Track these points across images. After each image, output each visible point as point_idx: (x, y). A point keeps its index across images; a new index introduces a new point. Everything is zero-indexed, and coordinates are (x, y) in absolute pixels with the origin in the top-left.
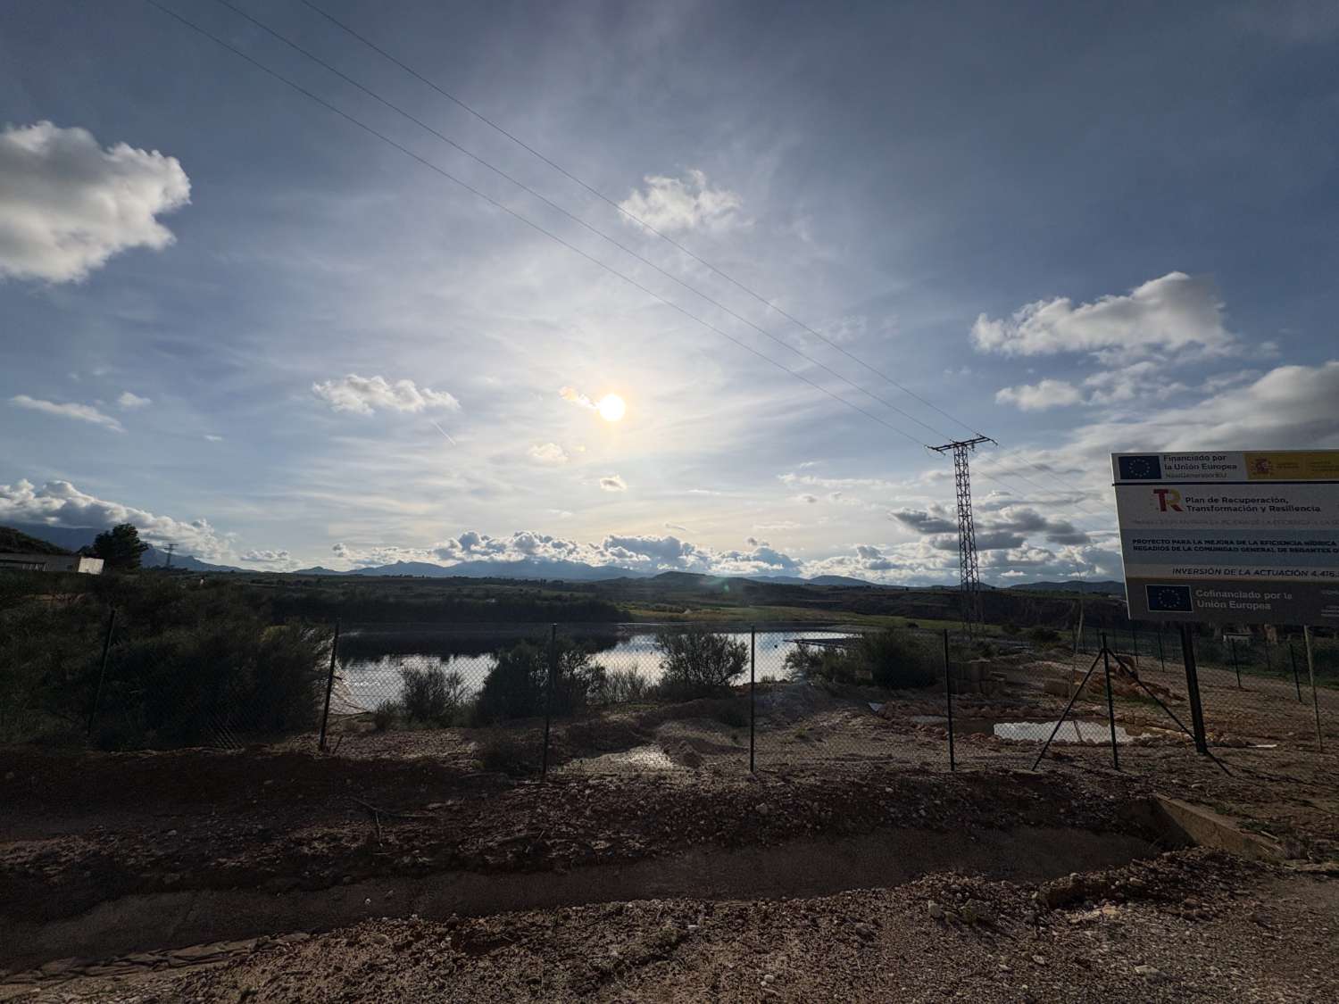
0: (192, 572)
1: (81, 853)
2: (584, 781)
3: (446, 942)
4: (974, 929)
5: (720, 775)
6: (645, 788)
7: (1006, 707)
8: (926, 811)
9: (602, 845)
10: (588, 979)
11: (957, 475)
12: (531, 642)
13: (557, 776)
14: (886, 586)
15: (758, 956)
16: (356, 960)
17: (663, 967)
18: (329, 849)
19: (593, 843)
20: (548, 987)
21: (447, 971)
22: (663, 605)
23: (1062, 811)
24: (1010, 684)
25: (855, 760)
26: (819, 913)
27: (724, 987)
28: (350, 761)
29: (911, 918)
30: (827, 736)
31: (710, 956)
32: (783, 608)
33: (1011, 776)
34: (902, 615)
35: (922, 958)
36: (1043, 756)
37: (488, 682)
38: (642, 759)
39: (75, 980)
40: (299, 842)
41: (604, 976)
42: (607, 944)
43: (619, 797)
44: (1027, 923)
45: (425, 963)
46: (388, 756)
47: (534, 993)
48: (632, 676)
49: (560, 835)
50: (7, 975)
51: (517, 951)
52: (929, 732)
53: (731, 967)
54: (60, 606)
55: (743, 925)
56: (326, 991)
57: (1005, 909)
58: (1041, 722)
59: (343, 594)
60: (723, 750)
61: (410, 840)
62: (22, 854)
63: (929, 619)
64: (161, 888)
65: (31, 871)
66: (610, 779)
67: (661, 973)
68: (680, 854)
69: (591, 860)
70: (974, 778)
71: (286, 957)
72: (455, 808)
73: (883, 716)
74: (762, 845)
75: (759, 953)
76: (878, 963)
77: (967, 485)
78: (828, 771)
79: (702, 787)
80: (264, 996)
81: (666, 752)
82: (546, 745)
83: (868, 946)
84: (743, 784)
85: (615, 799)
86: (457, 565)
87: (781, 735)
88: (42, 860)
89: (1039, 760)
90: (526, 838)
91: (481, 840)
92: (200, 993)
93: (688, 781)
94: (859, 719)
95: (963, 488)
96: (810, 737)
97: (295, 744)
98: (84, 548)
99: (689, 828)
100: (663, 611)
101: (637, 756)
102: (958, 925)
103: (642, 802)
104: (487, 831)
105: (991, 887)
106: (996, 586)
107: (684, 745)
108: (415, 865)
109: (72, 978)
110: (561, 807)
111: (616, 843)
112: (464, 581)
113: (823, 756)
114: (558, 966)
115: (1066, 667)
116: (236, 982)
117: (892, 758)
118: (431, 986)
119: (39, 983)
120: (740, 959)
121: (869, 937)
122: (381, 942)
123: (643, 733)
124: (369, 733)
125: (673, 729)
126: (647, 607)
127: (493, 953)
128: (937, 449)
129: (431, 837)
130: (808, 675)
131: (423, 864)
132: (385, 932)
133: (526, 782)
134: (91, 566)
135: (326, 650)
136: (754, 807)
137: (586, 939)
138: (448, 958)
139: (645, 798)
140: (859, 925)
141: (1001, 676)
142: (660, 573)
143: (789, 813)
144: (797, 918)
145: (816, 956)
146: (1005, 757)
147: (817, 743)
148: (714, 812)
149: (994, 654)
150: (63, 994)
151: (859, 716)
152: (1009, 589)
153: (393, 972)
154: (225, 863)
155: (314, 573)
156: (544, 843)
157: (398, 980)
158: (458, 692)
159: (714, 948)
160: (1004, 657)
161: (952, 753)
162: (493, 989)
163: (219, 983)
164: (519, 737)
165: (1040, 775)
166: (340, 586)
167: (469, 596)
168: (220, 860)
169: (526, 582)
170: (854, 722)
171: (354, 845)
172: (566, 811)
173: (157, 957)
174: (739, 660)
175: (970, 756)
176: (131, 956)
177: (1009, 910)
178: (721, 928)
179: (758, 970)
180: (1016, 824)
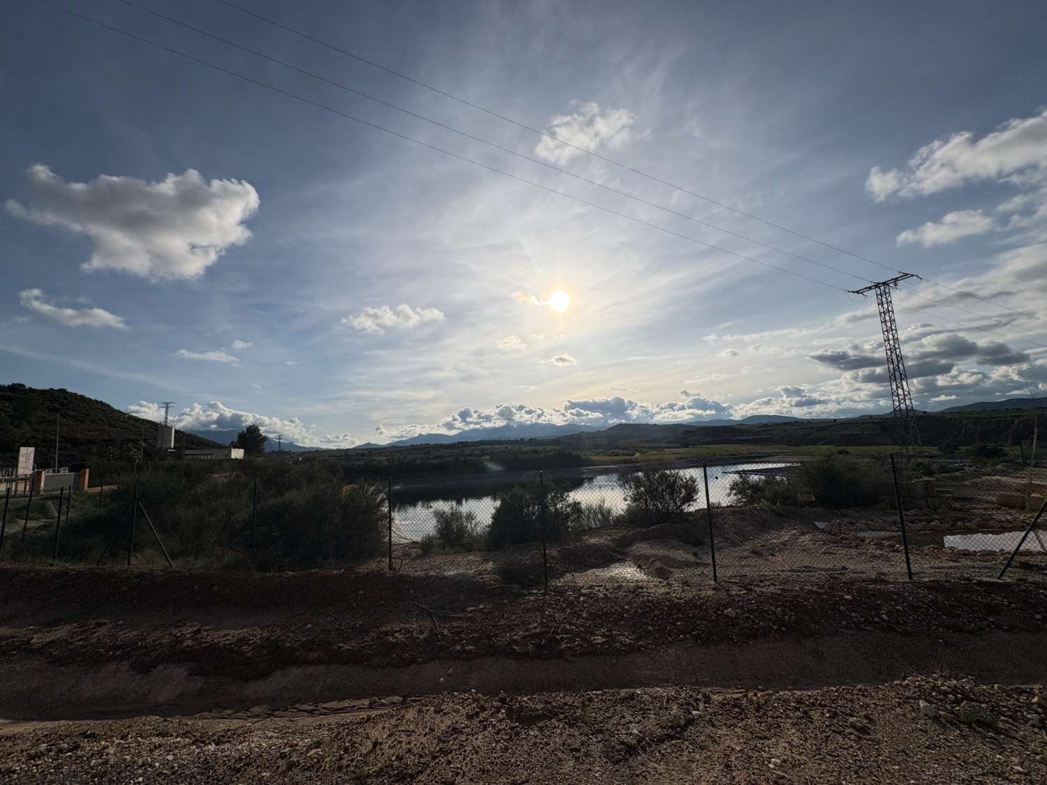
0: (294, 453)
1: (260, 639)
2: (578, 590)
3: (502, 713)
4: (975, 730)
5: (688, 586)
6: (627, 595)
7: (956, 521)
8: (887, 616)
9: (599, 640)
10: (618, 751)
11: (880, 313)
12: (523, 486)
13: (556, 587)
14: (813, 420)
15: (761, 742)
16: (444, 723)
17: (678, 745)
18: (405, 638)
19: (592, 638)
20: (587, 755)
21: (508, 737)
22: (616, 451)
23: (1038, 616)
24: (957, 499)
25: (810, 571)
26: (808, 706)
27: (736, 766)
28: (410, 577)
29: (904, 716)
30: (779, 551)
31: (718, 739)
32: (720, 446)
33: (975, 584)
34: (833, 444)
35: (924, 753)
36: (1008, 565)
37: (495, 517)
38: (621, 573)
39: (269, 719)
40: (386, 634)
41: (631, 750)
42: (627, 723)
43: (607, 603)
44: (1033, 726)
45: (491, 729)
46: (434, 574)
47: (577, 759)
48: (601, 507)
49: (566, 632)
50: (233, 713)
51: (557, 724)
52: (879, 545)
53: (739, 749)
54: (225, 481)
55: (741, 714)
56: (427, 746)
57: (1004, 712)
58: (997, 533)
59: (387, 460)
60: (688, 565)
61: (459, 633)
62: (229, 638)
63: (859, 445)
64: (308, 662)
65: (235, 649)
66: (597, 588)
67: (678, 750)
68: (663, 648)
69: (592, 651)
70: (935, 586)
71: (395, 718)
72: (486, 611)
73: (830, 533)
74: (734, 642)
75: (761, 739)
76: (879, 755)
77: (892, 321)
78: (786, 581)
79: (675, 595)
80: (387, 746)
81: (639, 567)
82: (545, 563)
83: (865, 739)
84: (710, 593)
85: (605, 605)
86: (460, 433)
87: (737, 552)
88: (241, 641)
89: (1005, 569)
90: (540, 634)
91: (508, 634)
92: (347, 741)
93: (662, 590)
94: (807, 536)
95: (889, 324)
96: (763, 552)
97: (372, 566)
98: (232, 442)
99: (668, 628)
100: (618, 456)
101: (616, 571)
102: (956, 725)
103: (627, 607)
104: (511, 628)
105: (984, 690)
106: (926, 410)
107: (654, 561)
108: (464, 651)
109: (268, 717)
110: (563, 610)
111: (611, 638)
112: (465, 444)
113: (780, 568)
114: (591, 739)
115: (1018, 481)
116: (367, 734)
117: (847, 569)
118: (498, 748)
119: (250, 720)
120: (745, 743)
121: (863, 730)
122: (457, 711)
123: (619, 552)
124: (418, 557)
125: (642, 548)
126: (604, 454)
127: (540, 724)
128: (857, 292)
129: (473, 631)
130: (752, 500)
131: (470, 650)
132: (458, 704)
133: (534, 591)
134: (237, 454)
135: (382, 501)
136: (722, 612)
137: (610, 718)
138: (507, 726)
139: (629, 603)
140: (851, 719)
141: (949, 492)
142: (611, 426)
143: (755, 617)
144: (790, 710)
145: (816, 745)
146: (967, 567)
147: (770, 557)
148: (688, 615)
149: (935, 472)
150: (266, 732)
151: (806, 533)
152: (942, 412)
153: (470, 735)
154: (343, 647)
155: (366, 447)
156: (554, 637)
157: (474, 740)
158: (473, 526)
159: (719, 732)
160: (947, 475)
161: (908, 564)
162: (544, 753)
163: (357, 734)
164: (525, 558)
165: (1009, 583)
166: (384, 455)
167: (470, 455)
168: (340, 645)
169: (509, 442)
170: (803, 538)
171: (422, 636)
172: (567, 613)
173: (312, 707)
174: (690, 492)
175: (926, 566)
176: (297, 706)
177: (1009, 713)
178: (721, 715)
179: (763, 753)
180: (987, 629)
